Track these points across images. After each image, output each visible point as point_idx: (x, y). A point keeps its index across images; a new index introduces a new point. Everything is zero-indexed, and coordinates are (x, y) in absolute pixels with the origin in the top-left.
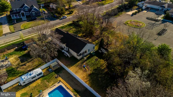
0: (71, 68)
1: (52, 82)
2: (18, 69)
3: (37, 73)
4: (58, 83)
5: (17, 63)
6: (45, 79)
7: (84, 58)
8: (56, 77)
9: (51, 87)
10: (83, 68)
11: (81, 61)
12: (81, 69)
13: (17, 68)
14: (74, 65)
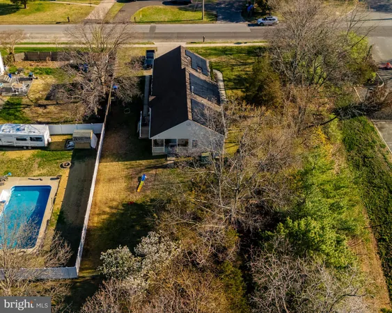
0: (114, 163)
1: (44, 171)
2: (26, 110)
3: (32, 134)
4: (52, 179)
5: (37, 96)
6: (42, 156)
7: (168, 159)
8: (62, 165)
9: (33, 178)
10: (136, 180)
11: (152, 161)
12: (129, 178)
13: (28, 106)
14: (126, 163)
